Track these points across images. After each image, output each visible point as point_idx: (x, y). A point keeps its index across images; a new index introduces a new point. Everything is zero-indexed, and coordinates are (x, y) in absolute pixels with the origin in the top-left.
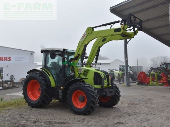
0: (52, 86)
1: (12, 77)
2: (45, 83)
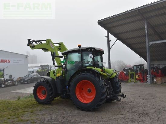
1: (11, 76)
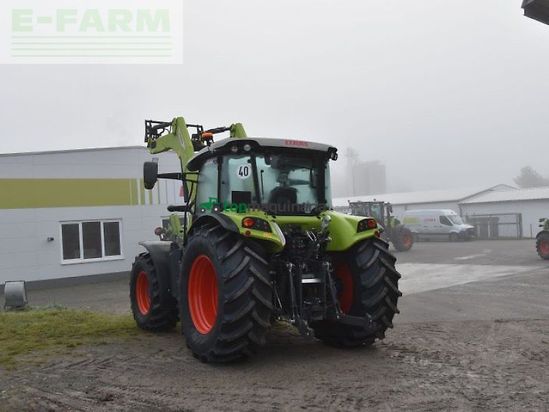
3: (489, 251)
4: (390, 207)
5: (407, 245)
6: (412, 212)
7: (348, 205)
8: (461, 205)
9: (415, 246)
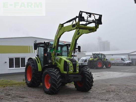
0: (39, 71)
2: (34, 68)
3: (133, 69)
4: (104, 55)
5: (109, 66)
6: (114, 57)
7: (92, 54)
8: (129, 55)
9: (112, 67)
